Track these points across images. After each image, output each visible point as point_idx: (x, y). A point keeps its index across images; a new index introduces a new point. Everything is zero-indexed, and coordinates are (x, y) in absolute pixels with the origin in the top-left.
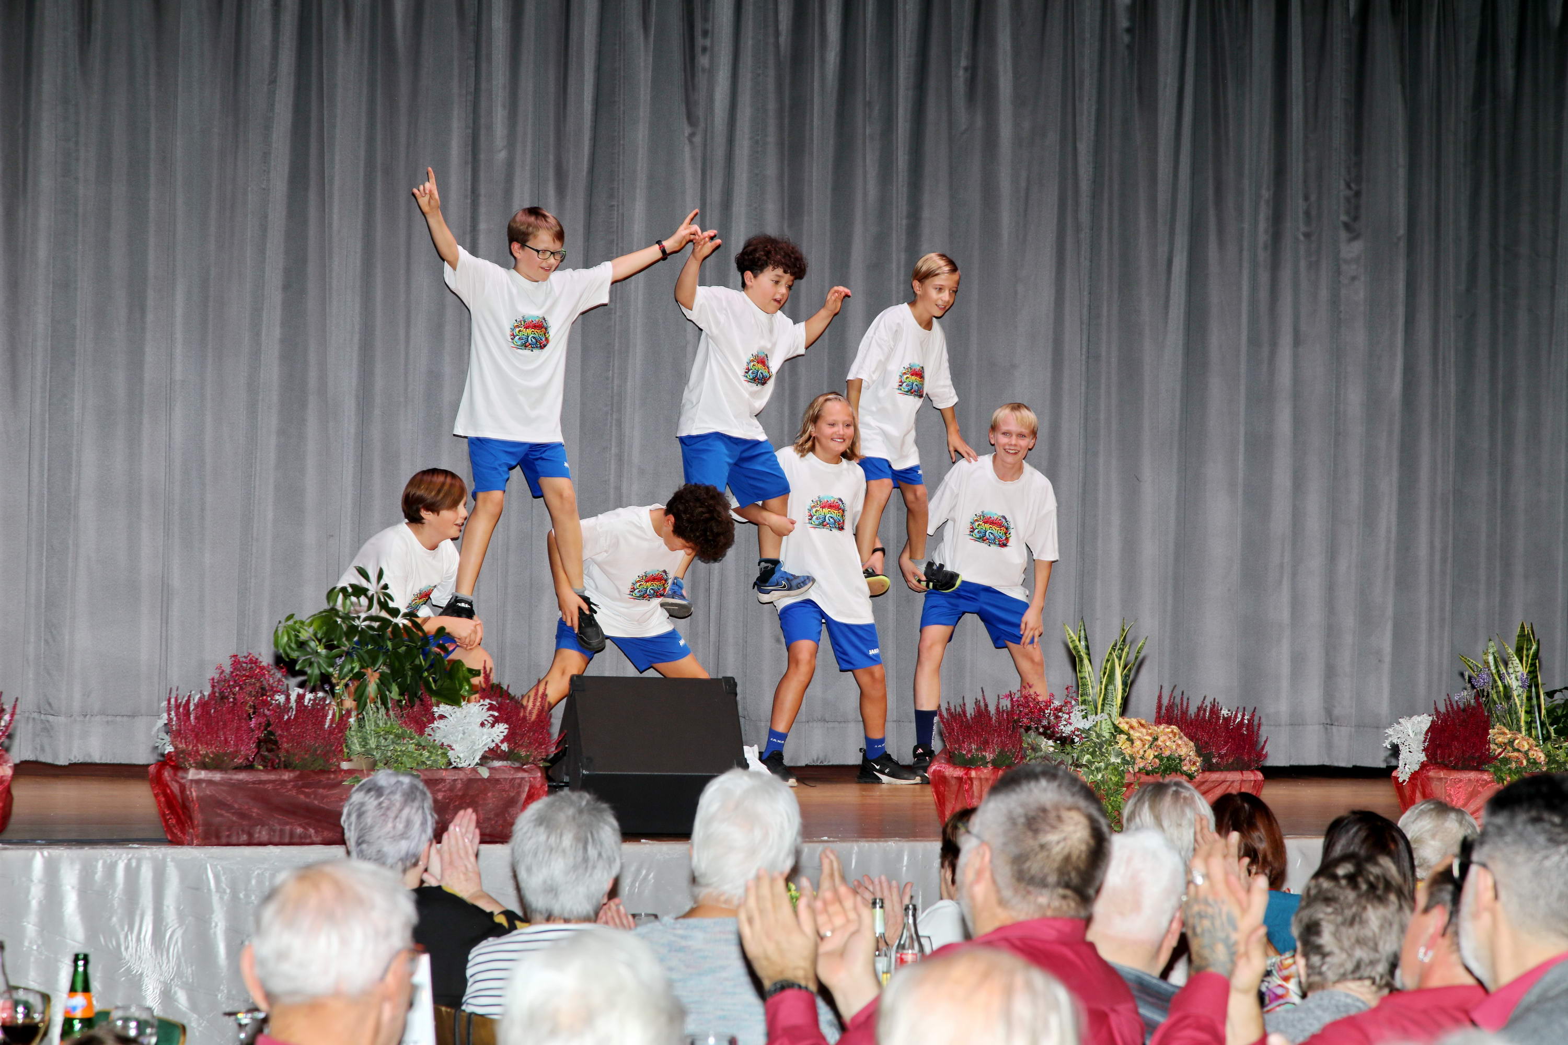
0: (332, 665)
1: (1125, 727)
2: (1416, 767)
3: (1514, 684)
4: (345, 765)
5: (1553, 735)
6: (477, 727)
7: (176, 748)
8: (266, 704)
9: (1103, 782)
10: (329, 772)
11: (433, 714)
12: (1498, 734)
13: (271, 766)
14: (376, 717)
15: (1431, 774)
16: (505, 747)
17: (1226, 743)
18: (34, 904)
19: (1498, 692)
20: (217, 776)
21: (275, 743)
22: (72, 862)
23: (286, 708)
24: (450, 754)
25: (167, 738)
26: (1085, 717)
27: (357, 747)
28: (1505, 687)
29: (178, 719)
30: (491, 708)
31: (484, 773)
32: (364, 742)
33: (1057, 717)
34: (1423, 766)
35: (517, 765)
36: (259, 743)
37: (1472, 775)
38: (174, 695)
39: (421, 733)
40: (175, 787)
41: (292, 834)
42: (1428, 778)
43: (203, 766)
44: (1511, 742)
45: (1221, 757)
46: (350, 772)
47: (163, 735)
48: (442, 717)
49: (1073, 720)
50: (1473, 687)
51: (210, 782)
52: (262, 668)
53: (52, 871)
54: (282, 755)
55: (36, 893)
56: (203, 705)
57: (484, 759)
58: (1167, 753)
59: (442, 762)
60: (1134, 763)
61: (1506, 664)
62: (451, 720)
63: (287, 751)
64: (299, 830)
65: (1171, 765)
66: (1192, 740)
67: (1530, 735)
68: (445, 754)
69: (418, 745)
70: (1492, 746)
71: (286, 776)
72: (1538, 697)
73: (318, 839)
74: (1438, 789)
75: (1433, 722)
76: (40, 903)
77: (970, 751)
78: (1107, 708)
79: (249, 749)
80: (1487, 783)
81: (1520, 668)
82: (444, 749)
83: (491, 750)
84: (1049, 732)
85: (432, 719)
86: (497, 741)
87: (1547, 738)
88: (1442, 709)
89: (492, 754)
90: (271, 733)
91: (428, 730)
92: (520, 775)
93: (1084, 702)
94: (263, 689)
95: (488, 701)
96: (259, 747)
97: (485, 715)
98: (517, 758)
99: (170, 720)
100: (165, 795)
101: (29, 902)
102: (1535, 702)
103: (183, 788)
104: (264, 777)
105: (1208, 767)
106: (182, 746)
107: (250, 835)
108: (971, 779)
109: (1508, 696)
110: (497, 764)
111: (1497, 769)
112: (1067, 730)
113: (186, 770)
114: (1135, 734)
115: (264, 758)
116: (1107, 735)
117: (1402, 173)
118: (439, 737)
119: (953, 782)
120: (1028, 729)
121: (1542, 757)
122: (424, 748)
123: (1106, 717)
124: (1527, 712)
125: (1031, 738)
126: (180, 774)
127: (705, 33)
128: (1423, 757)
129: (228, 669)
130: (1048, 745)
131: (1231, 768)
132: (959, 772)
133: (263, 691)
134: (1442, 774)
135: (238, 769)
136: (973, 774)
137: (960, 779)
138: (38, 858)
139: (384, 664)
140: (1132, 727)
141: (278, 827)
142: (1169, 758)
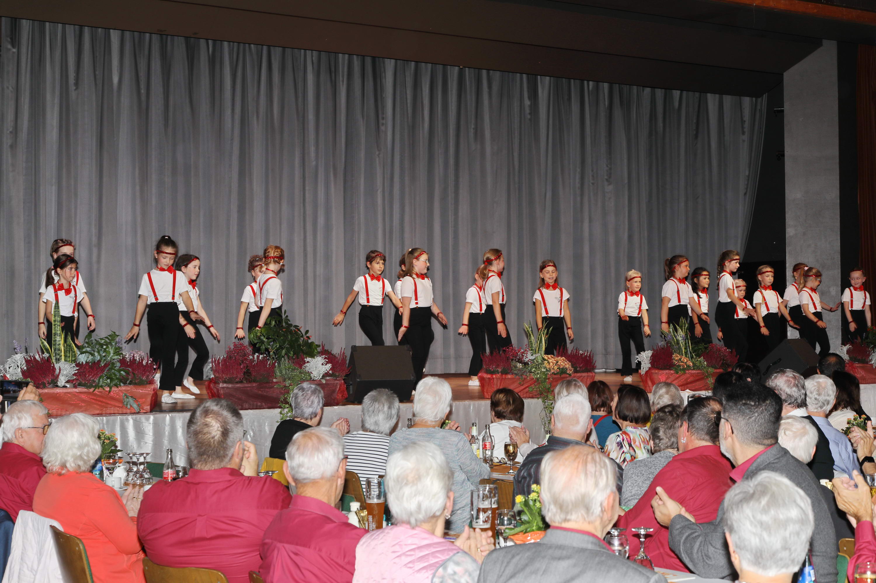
0: (269, 345)
1: (546, 358)
2: (647, 369)
3: (680, 339)
4: (275, 380)
5: (694, 357)
6: (320, 365)
7: (215, 376)
8: (246, 359)
9: (540, 378)
10: (269, 383)
11: (305, 361)
12: (676, 357)
13: (249, 381)
14: (285, 363)
15: (653, 371)
16: (331, 372)
17: (582, 363)
18: (167, 433)
19: (674, 342)
20: (230, 386)
21: (250, 373)
22: (180, 418)
23: (253, 360)
24: (311, 375)
25: (212, 373)
26: (532, 355)
27: (278, 374)
28: (677, 340)
29: (216, 366)
30: (325, 358)
31: (324, 382)
32: (281, 372)
33: (523, 356)
34: (650, 369)
35: (335, 378)
36: (244, 373)
37: (667, 371)
38: (214, 357)
39: (301, 368)
40: (215, 390)
41: (257, 405)
42: (652, 373)
43: (225, 382)
44: (680, 359)
45: (580, 368)
46: (276, 383)
47: (210, 371)
48: (308, 362)
49: (528, 356)
50: (666, 340)
51: (227, 388)
52: (244, 347)
53: (173, 421)
54: (253, 377)
55: (167, 429)
56: (224, 360)
57: (324, 376)
58: (562, 367)
59: (309, 378)
60: (550, 371)
61: (677, 333)
62: (312, 363)
63: (254, 376)
64: (259, 404)
65: (563, 371)
66: (570, 362)
67: (686, 356)
68: (310, 375)
69: (300, 373)
70: (674, 361)
71: (254, 385)
72: (689, 343)
73: (266, 407)
74: (655, 377)
75: (653, 353)
76: (169, 433)
77: (493, 368)
78: (540, 352)
79: (241, 375)
80: (672, 374)
81: (682, 333)
82: (309, 373)
83: (326, 373)
84: (520, 361)
85: (305, 363)
86: (328, 370)
87: (692, 357)
88: (655, 348)
89: (326, 375)
90: (248, 370)
91: (303, 367)
92: (336, 382)
93: (532, 350)
94: (245, 353)
95: (324, 356)
96: (244, 374)
97: (323, 361)
98: (335, 376)
99: (213, 366)
100: (211, 393)
101: (165, 433)
102: (687, 345)
103: (218, 390)
104: (246, 385)
105: (576, 371)
106: (217, 375)
107: (242, 406)
108: (493, 378)
109: (678, 342)
110: (328, 378)
111: (676, 369)
112: (526, 360)
113: (219, 384)
114: (550, 361)
115: (246, 379)
116: (540, 361)
117: (625, 161)
118: (307, 369)
119: (487, 380)
120: (512, 360)
121: (691, 364)
122: (302, 373)
123: (539, 354)
124: (685, 349)
125: (514, 363)
126: (217, 385)
127: (383, 118)
128: (650, 366)
129: (232, 347)
130: (520, 366)
131: (583, 372)
132: (489, 376)
133: (245, 355)
134: (657, 371)
135: (237, 383)
136: (494, 376)
137: (489, 378)
138: (168, 417)
139: (288, 344)
140: (549, 358)
141: (252, 403)
142: (562, 369)
